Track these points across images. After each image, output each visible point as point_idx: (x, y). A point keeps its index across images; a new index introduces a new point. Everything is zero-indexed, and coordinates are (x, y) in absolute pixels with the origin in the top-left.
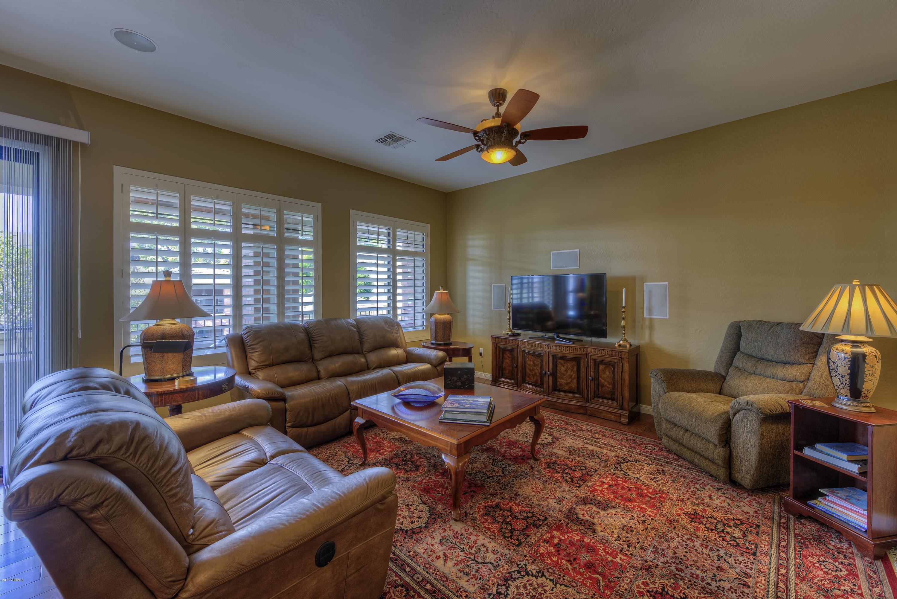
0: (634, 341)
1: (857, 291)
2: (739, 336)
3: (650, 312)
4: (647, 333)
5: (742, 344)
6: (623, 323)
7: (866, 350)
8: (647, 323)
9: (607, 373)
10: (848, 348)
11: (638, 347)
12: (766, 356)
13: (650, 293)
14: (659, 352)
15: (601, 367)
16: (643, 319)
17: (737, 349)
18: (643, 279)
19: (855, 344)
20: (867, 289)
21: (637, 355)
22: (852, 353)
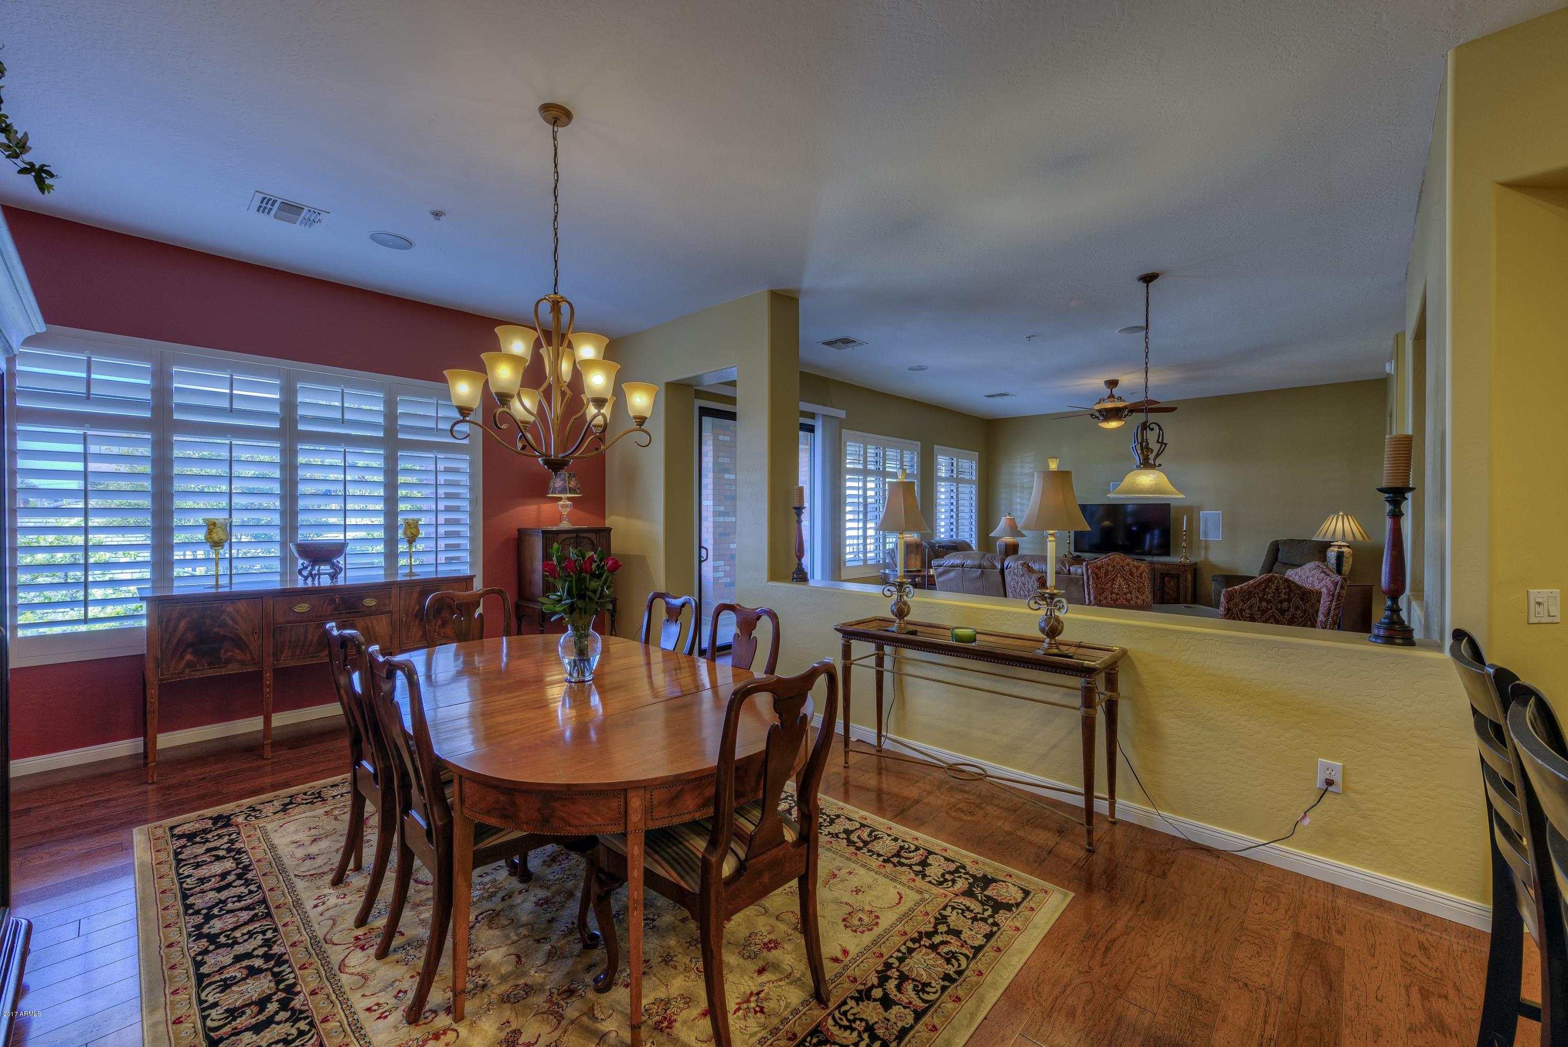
0: (1192, 559)
1: (1340, 517)
2: (1278, 550)
3: (1206, 534)
4: (1203, 552)
5: (1280, 555)
6: (1184, 544)
7: (1345, 550)
8: (1203, 544)
9: (1172, 583)
10: (1336, 549)
11: (1196, 564)
12: (1295, 563)
13: (1206, 520)
14: (1214, 567)
15: (1166, 579)
16: (1200, 541)
17: (1276, 559)
18: (1200, 508)
19: (1340, 547)
20: (1345, 517)
21: (1195, 570)
22: (1338, 552)
